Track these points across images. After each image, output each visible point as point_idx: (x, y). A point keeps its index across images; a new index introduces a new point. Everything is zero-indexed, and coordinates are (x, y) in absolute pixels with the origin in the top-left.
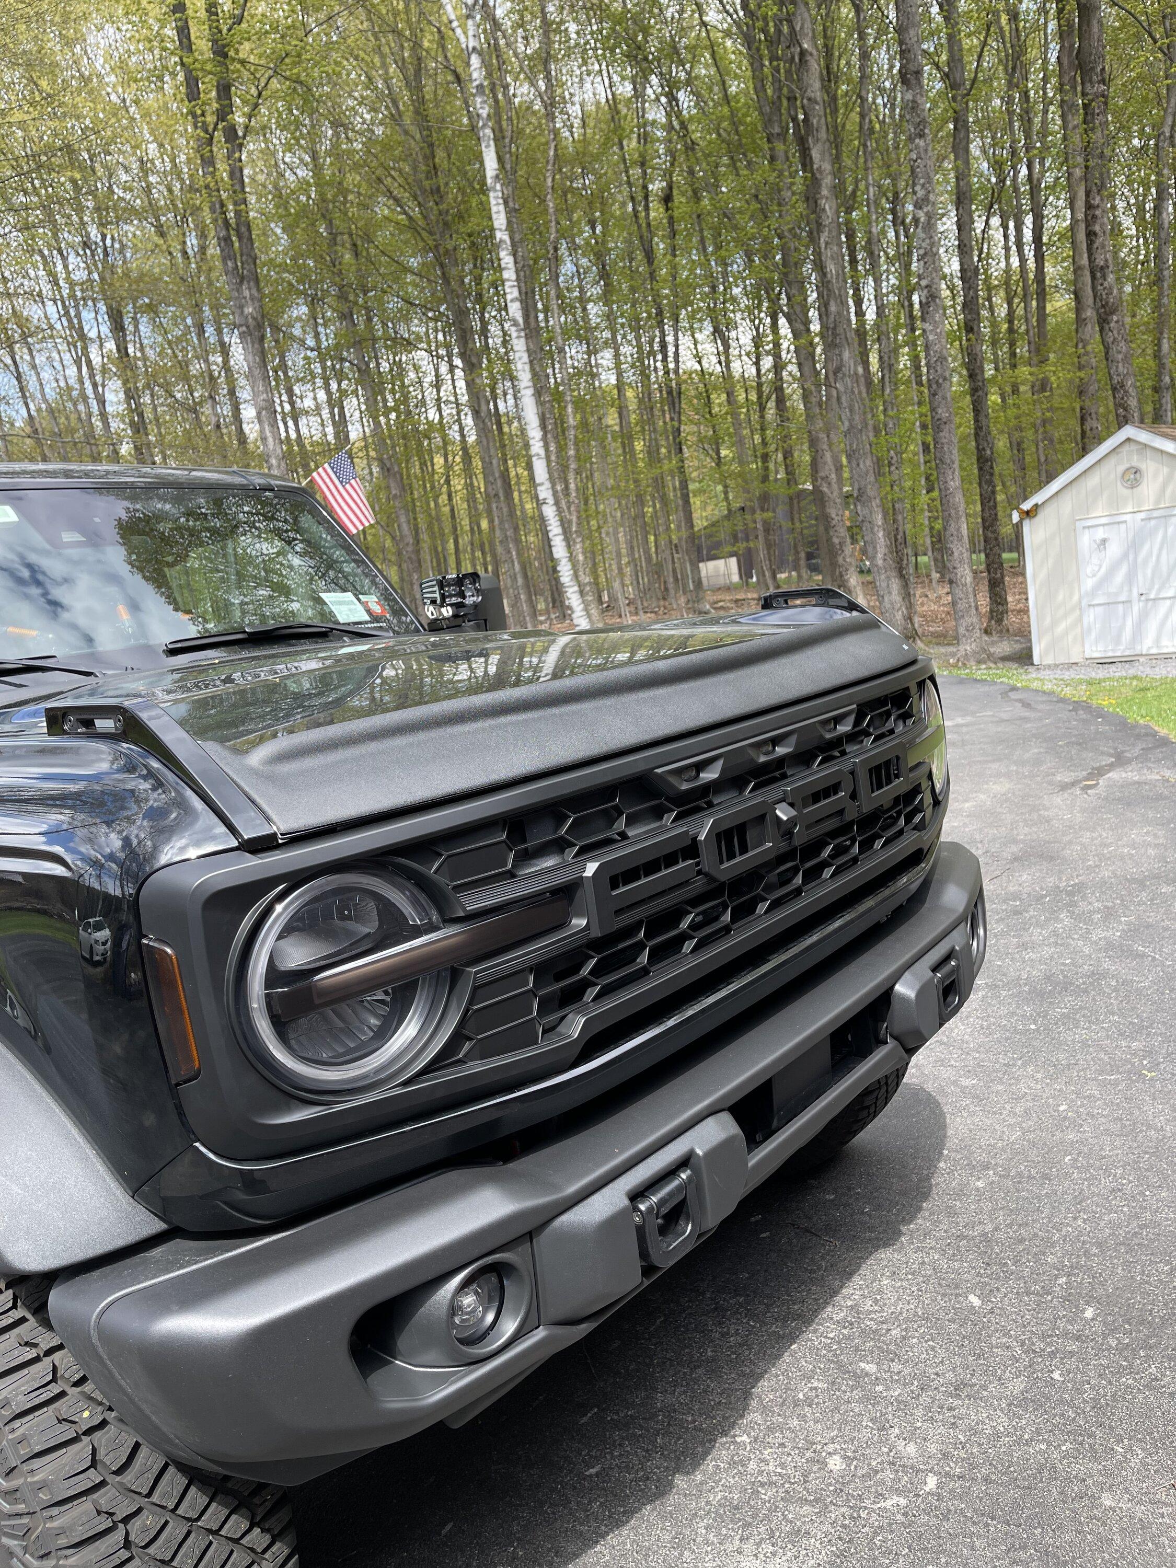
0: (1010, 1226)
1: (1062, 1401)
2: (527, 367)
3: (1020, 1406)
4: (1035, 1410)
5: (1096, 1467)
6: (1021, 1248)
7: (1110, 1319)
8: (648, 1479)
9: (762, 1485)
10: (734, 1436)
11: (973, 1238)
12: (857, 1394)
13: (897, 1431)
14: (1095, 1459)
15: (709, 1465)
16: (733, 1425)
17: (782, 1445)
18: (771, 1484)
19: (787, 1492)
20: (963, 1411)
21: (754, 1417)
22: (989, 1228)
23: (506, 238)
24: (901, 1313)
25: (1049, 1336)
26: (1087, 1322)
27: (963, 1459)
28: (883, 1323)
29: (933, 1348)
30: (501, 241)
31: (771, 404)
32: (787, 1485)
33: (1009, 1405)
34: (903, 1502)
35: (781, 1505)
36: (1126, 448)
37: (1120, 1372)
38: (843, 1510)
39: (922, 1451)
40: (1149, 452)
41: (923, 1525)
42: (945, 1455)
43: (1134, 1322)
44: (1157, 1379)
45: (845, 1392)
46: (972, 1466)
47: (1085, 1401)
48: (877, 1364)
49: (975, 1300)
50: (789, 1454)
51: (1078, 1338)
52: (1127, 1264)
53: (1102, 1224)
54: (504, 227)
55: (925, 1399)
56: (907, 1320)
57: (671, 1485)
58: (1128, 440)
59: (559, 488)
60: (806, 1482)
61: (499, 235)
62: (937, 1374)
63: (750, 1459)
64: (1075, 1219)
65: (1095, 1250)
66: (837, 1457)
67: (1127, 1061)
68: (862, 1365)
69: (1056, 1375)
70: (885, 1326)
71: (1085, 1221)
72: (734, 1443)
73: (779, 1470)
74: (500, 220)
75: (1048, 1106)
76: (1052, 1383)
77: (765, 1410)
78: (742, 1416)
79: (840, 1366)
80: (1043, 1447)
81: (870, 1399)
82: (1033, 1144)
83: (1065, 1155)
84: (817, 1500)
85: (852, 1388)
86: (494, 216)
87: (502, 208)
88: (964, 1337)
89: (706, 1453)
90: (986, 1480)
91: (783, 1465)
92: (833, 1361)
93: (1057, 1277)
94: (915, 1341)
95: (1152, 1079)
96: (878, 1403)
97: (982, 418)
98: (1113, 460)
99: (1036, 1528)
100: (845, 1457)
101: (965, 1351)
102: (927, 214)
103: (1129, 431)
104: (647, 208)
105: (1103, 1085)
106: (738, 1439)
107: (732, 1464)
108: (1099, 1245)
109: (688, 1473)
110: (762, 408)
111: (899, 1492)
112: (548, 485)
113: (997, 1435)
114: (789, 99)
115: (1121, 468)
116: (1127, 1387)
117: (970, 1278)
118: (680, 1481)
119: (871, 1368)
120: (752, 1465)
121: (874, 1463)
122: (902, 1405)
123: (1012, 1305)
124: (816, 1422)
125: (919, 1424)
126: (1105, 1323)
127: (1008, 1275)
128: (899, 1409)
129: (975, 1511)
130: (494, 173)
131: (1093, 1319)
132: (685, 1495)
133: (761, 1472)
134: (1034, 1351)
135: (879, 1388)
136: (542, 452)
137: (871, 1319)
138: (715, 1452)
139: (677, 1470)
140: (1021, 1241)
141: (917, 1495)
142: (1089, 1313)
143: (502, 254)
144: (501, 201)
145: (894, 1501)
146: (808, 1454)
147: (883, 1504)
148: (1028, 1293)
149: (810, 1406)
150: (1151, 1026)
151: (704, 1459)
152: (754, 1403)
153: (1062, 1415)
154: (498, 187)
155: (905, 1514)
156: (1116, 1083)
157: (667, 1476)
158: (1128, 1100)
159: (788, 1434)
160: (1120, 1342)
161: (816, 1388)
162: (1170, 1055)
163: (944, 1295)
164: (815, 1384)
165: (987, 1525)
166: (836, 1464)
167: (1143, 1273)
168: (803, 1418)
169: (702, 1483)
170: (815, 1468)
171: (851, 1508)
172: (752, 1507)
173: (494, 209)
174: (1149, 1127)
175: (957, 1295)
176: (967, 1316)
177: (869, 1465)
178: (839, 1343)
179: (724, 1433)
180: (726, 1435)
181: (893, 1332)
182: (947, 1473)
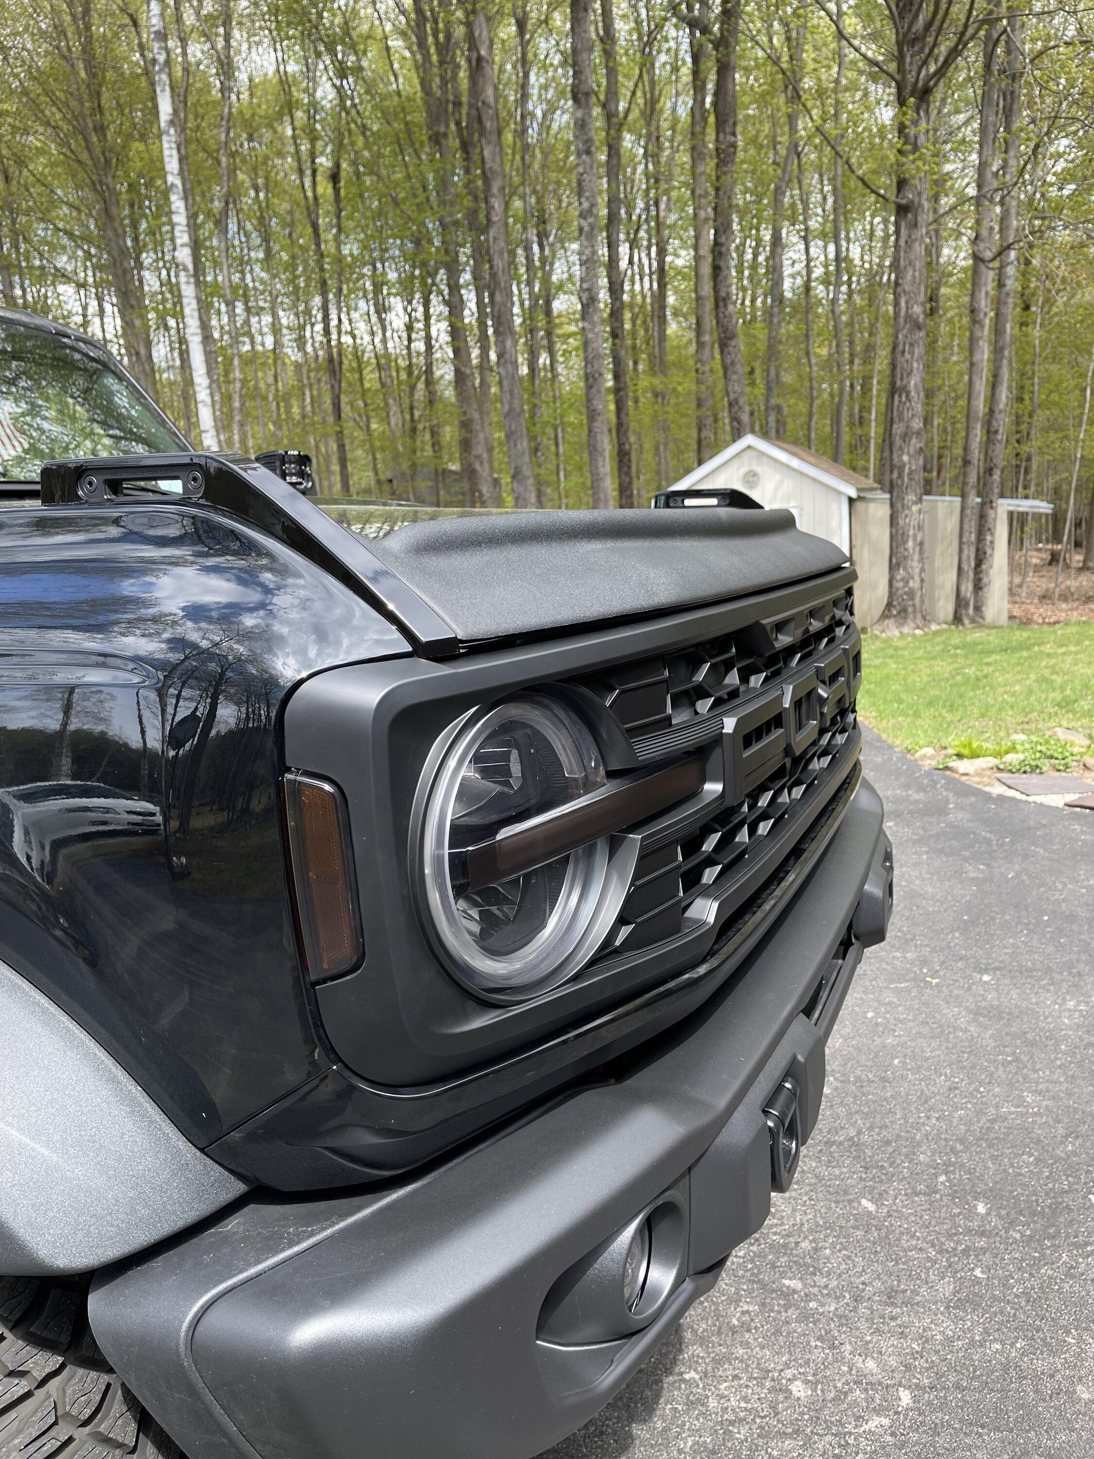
0: (871, 1128)
1: (994, 1298)
2: (196, 314)
3: (958, 1308)
4: (974, 1310)
5: (1059, 1362)
6: (891, 1149)
7: (1003, 1212)
8: (602, 1433)
9: (732, 1423)
10: (681, 1374)
11: (841, 1143)
12: (792, 1313)
13: (848, 1347)
14: (1053, 1353)
15: (665, 1408)
16: (674, 1361)
17: (736, 1377)
18: (741, 1420)
19: (761, 1427)
20: (905, 1319)
21: (693, 1350)
22: (853, 1133)
23: (178, 182)
24: (802, 1225)
25: (955, 1234)
26: (983, 1218)
27: (927, 1369)
28: (788, 1236)
29: (849, 1258)
30: (172, 185)
31: (421, 385)
32: (758, 1421)
33: (948, 1307)
34: (886, 1422)
35: (761, 1442)
36: (748, 454)
37: (1036, 1264)
38: (829, 1438)
39: (883, 1365)
40: (765, 459)
41: (917, 1443)
42: (908, 1368)
43: (1026, 1213)
44: (1072, 1267)
45: (779, 1312)
46: (939, 1376)
47: (1016, 1296)
48: (800, 1279)
49: (867, 1204)
50: (747, 1386)
51: (983, 1234)
52: (994, 1158)
53: (955, 1121)
54: (176, 171)
55: (863, 1310)
56: (811, 1231)
57: (630, 1436)
58: (749, 447)
59: (222, 437)
60: (776, 1414)
61: (170, 179)
62: (863, 1283)
63: (707, 1397)
64: (928, 1118)
65: (959, 1147)
66: (798, 1383)
67: (909, 971)
68: (787, 1282)
69: (978, 1272)
70: (791, 1239)
71: (938, 1119)
72: (684, 1381)
73: (743, 1405)
74: (172, 164)
75: (857, 1014)
76: (977, 1281)
77: (703, 1341)
78: (680, 1351)
79: (764, 1286)
80: (999, 1347)
81: (805, 1317)
82: (859, 1050)
83: (893, 1058)
84: (797, 1432)
85: (786, 1308)
86: (167, 160)
87: (175, 152)
88: (874, 1243)
89: (657, 1396)
90: (958, 1386)
91: (746, 1399)
92: (754, 1282)
93: (936, 1176)
94: (828, 1251)
95: (937, 985)
96: (819, 1320)
97: (623, 415)
98: (736, 463)
99: (1028, 1431)
100: (806, 1382)
101: (882, 1257)
102: (590, 225)
103: (749, 440)
104: (314, 183)
105: (897, 992)
106: (687, 1376)
107: (690, 1405)
108: (961, 1141)
109: (645, 1421)
110: (413, 388)
111: (878, 1412)
112: (213, 432)
113: (949, 1341)
114: (454, 104)
115: (743, 470)
116: (1050, 1278)
117: (854, 1183)
118: (638, 1430)
119: (795, 1284)
120: (713, 1403)
121: (839, 1385)
122: (842, 1319)
123: (906, 1206)
124: (762, 1348)
125: (868, 1338)
126: (1001, 1217)
127: (890, 1178)
128: (842, 1325)
129: (961, 1421)
130: (169, 118)
131: (988, 1214)
132: (652, 1446)
133: (725, 1410)
134: (947, 1251)
135: (813, 1305)
136: (208, 400)
137: (775, 1233)
138: (665, 1395)
139: (631, 1419)
140: (888, 1143)
141: (897, 1413)
142: (981, 1208)
143: (173, 198)
144: (174, 146)
145: (875, 1423)
146: (768, 1384)
147: (866, 1427)
148: (917, 1194)
149: (749, 1331)
150: (914, 938)
151: (657, 1403)
152: (688, 1335)
153: (1002, 1312)
154: (172, 131)
155: (893, 1434)
156: (908, 991)
157: (623, 1428)
158: (926, 1004)
159: (737, 1364)
160: (1022, 1236)
161: (747, 1312)
162: (943, 963)
163: (837, 1202)
164: (746, 1307)
165: (980, 1435)
166: (798, 1389)
167: (1012, 1165)
168: (746, 1345)
169: (665, 1430)
170: (781, 1397)
171: (836, 1435)
172: (730, 1449)
173: (166, 153)
174: (956, 1029)
175: (850, 1202)
176: (866, 1221)
177: (835, 1387)
178: (752, 1261)
179: (669, 1372)
180: (671, 1374)
181: (803, 1245)
182: (917, 1386)
